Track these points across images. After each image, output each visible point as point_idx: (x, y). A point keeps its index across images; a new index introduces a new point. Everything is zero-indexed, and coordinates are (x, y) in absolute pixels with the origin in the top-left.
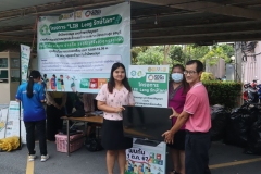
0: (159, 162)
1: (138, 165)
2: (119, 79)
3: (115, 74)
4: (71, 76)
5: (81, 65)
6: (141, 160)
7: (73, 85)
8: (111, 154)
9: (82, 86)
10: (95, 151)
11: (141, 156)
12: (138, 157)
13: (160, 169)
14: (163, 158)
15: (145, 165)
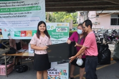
0: (65, 74)
1: (53, 77)
2: (42, 31)
3: (40, 28)
4: (7, 29)
5: (14, 23)
6: (55, 74)
7: (9, 35)
8: (40, 73)
9: (15, 36)
10: (22, 72)
11: (55, 72)
12: (53, 73)
13: (65, 78)
14: (67, 72)
15: (57, 77)
